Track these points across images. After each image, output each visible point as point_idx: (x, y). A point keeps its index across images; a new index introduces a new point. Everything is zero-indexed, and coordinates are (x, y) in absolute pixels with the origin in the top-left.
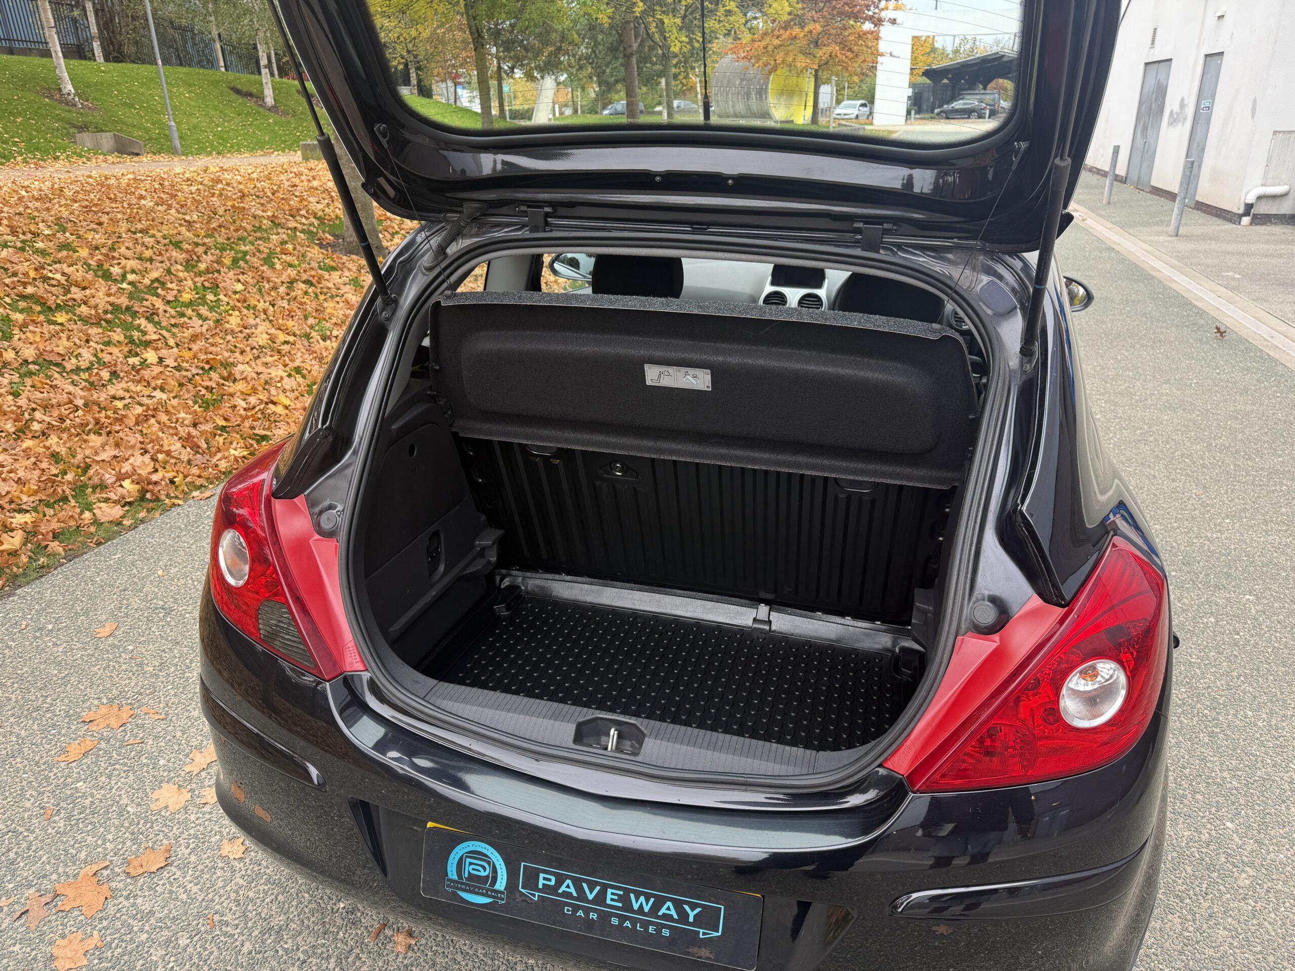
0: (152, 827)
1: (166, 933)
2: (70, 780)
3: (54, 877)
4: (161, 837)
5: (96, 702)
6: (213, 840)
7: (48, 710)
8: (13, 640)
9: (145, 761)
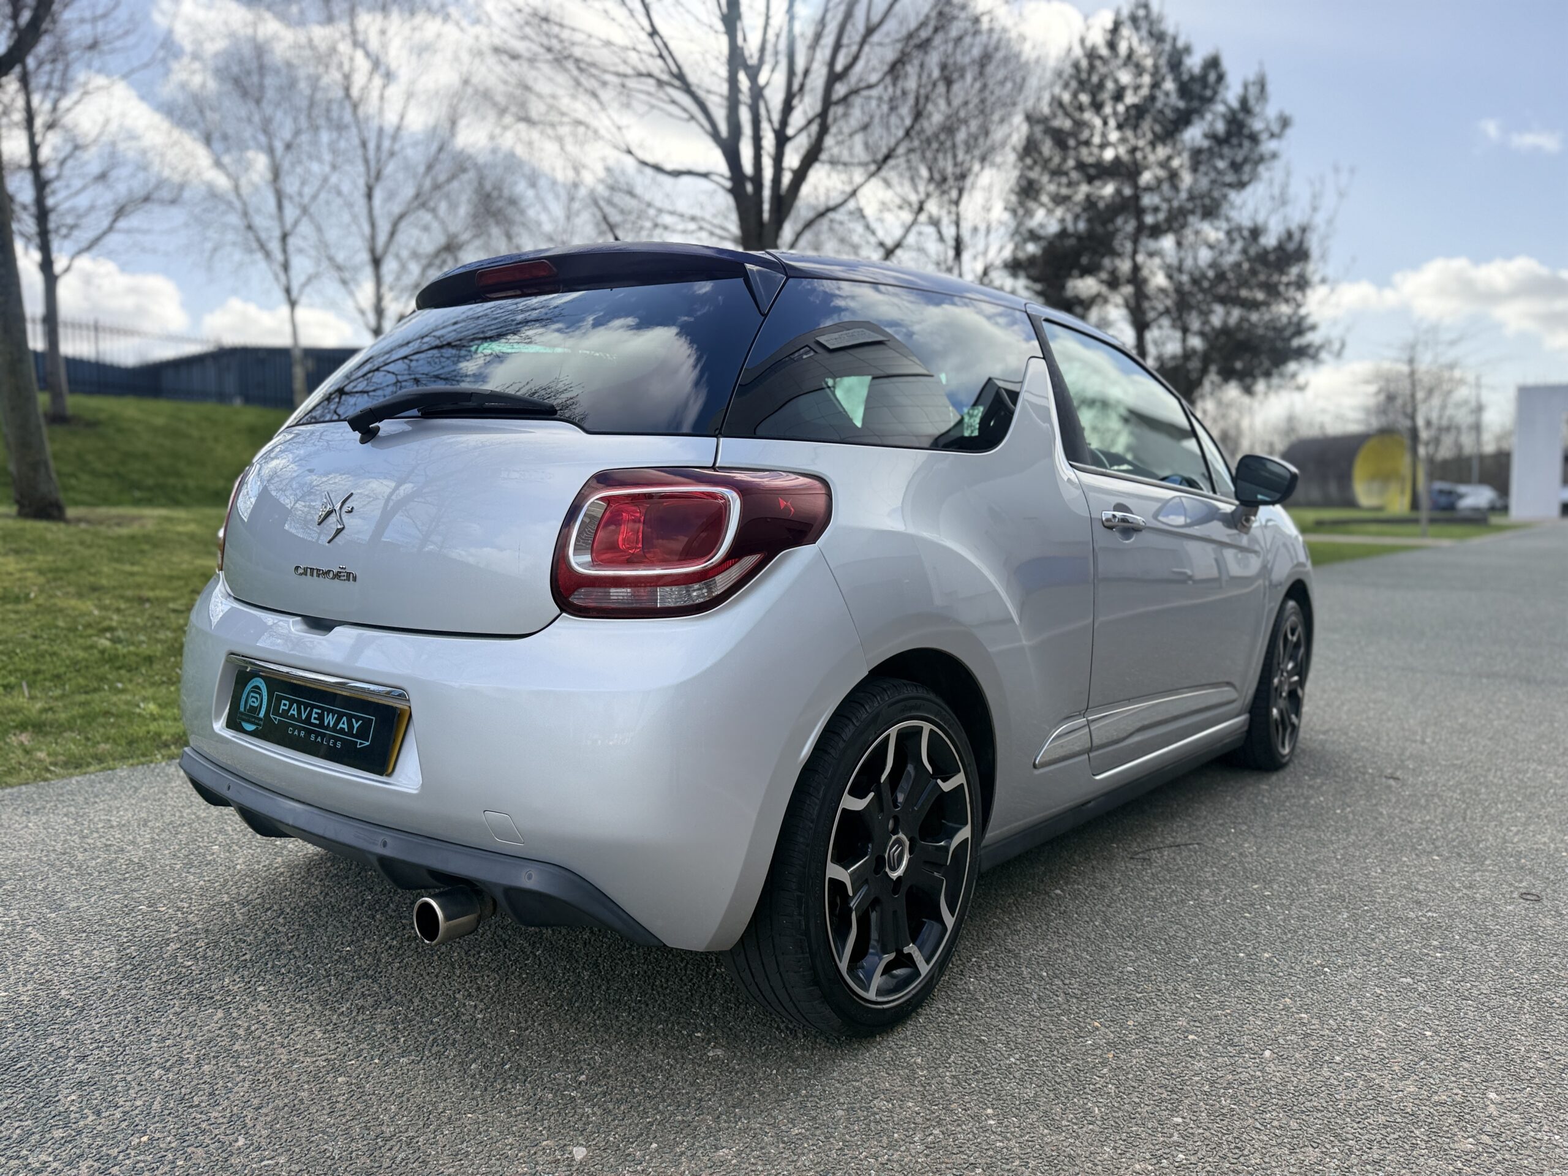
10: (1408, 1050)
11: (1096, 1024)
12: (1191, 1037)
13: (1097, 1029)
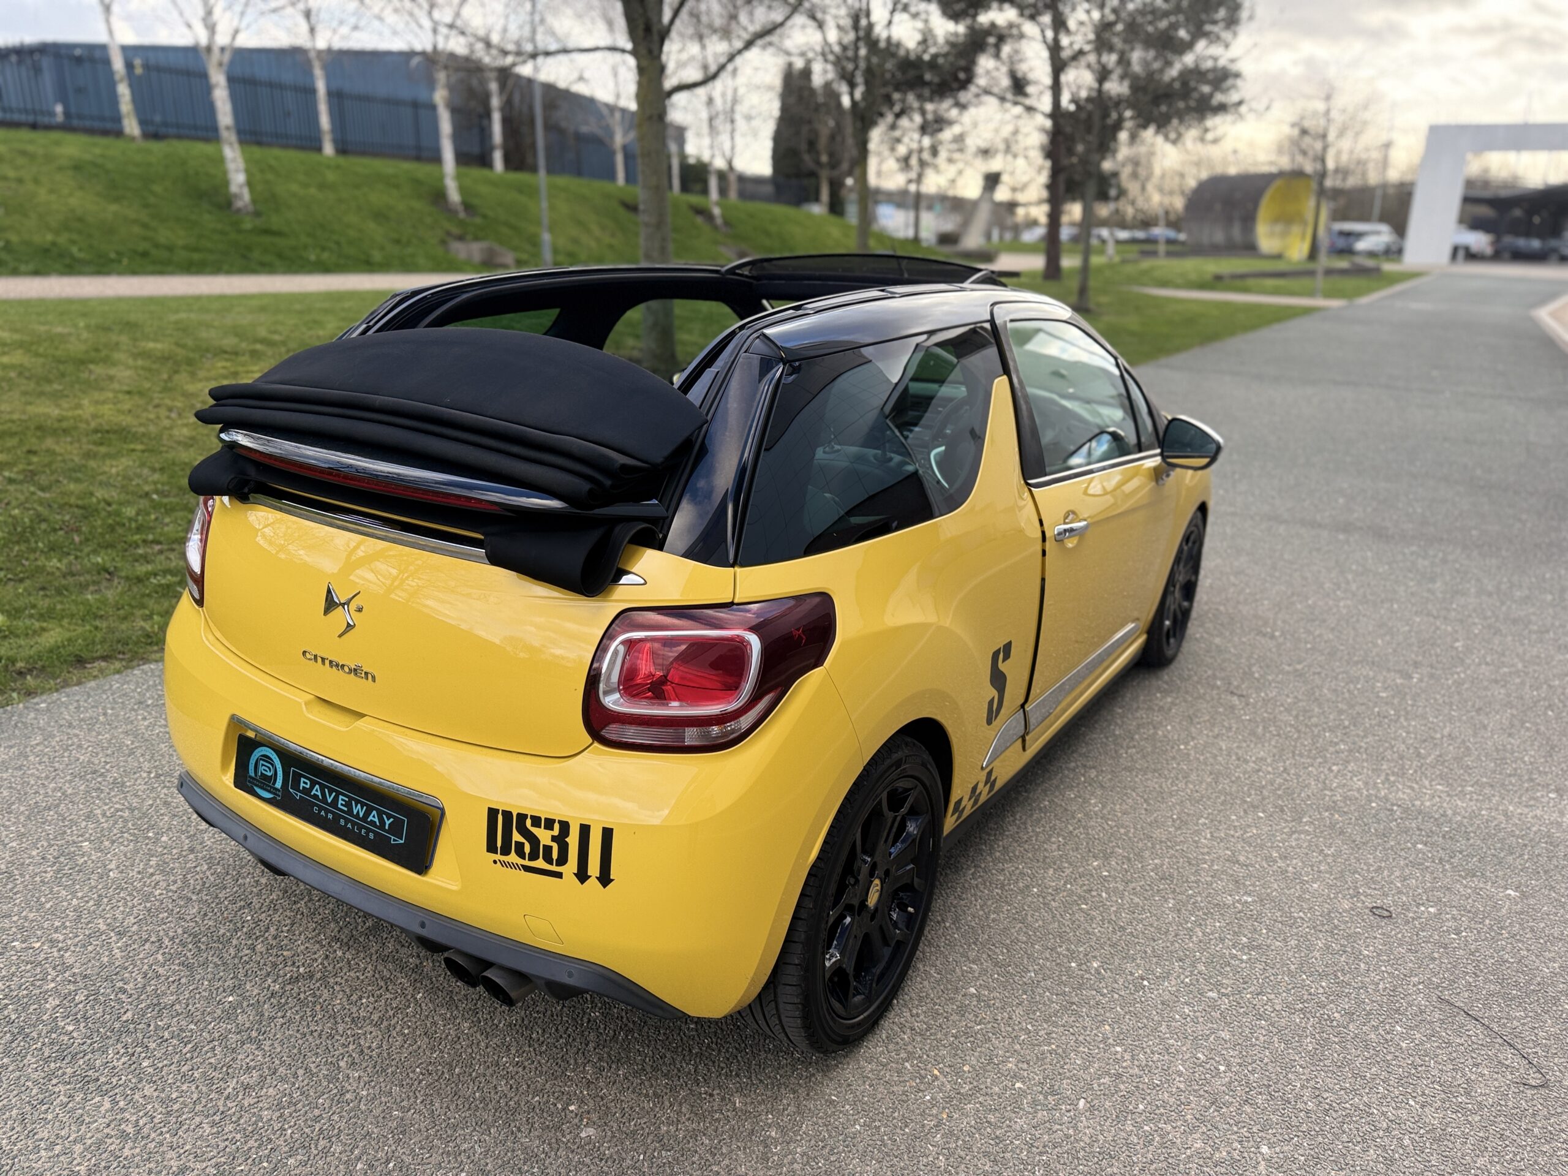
0: (119, 894)
1: (72, 987)
2: (80, 839)
3: (15, 918)
4: (120, 904)
5: (145, 775)
6: (161, 916)
7: (102, 775)
8: (112, 709)
9: (150, 834)
10: (1202, 1092)
11: (936, 1072)
12: (1018, 1085)
13: (937, 1078)
